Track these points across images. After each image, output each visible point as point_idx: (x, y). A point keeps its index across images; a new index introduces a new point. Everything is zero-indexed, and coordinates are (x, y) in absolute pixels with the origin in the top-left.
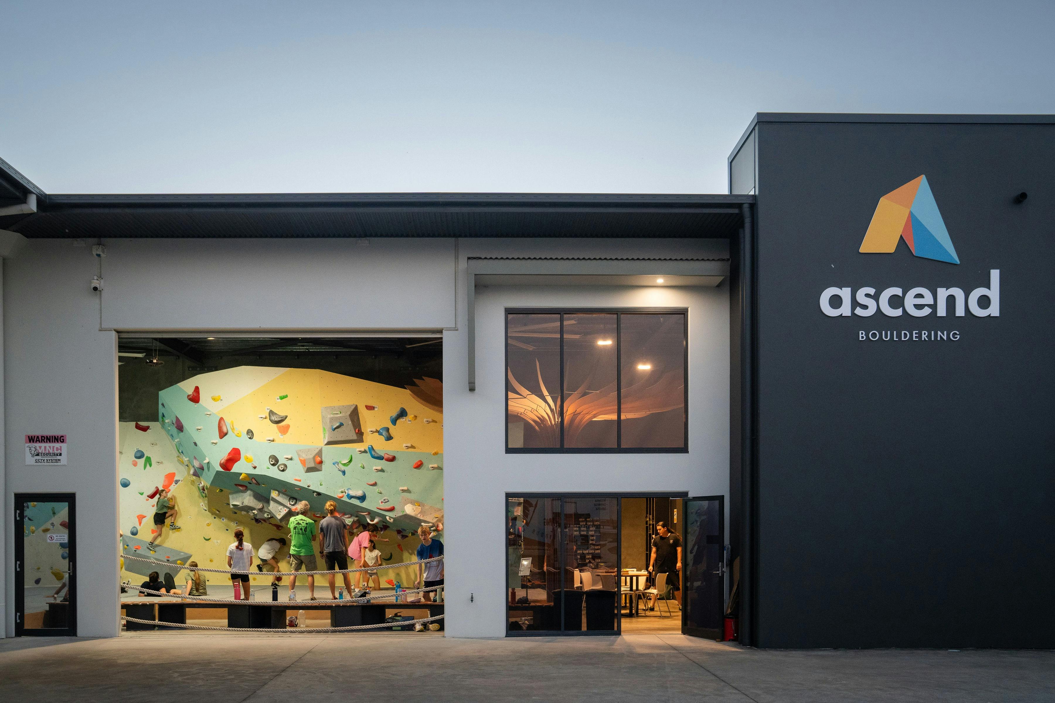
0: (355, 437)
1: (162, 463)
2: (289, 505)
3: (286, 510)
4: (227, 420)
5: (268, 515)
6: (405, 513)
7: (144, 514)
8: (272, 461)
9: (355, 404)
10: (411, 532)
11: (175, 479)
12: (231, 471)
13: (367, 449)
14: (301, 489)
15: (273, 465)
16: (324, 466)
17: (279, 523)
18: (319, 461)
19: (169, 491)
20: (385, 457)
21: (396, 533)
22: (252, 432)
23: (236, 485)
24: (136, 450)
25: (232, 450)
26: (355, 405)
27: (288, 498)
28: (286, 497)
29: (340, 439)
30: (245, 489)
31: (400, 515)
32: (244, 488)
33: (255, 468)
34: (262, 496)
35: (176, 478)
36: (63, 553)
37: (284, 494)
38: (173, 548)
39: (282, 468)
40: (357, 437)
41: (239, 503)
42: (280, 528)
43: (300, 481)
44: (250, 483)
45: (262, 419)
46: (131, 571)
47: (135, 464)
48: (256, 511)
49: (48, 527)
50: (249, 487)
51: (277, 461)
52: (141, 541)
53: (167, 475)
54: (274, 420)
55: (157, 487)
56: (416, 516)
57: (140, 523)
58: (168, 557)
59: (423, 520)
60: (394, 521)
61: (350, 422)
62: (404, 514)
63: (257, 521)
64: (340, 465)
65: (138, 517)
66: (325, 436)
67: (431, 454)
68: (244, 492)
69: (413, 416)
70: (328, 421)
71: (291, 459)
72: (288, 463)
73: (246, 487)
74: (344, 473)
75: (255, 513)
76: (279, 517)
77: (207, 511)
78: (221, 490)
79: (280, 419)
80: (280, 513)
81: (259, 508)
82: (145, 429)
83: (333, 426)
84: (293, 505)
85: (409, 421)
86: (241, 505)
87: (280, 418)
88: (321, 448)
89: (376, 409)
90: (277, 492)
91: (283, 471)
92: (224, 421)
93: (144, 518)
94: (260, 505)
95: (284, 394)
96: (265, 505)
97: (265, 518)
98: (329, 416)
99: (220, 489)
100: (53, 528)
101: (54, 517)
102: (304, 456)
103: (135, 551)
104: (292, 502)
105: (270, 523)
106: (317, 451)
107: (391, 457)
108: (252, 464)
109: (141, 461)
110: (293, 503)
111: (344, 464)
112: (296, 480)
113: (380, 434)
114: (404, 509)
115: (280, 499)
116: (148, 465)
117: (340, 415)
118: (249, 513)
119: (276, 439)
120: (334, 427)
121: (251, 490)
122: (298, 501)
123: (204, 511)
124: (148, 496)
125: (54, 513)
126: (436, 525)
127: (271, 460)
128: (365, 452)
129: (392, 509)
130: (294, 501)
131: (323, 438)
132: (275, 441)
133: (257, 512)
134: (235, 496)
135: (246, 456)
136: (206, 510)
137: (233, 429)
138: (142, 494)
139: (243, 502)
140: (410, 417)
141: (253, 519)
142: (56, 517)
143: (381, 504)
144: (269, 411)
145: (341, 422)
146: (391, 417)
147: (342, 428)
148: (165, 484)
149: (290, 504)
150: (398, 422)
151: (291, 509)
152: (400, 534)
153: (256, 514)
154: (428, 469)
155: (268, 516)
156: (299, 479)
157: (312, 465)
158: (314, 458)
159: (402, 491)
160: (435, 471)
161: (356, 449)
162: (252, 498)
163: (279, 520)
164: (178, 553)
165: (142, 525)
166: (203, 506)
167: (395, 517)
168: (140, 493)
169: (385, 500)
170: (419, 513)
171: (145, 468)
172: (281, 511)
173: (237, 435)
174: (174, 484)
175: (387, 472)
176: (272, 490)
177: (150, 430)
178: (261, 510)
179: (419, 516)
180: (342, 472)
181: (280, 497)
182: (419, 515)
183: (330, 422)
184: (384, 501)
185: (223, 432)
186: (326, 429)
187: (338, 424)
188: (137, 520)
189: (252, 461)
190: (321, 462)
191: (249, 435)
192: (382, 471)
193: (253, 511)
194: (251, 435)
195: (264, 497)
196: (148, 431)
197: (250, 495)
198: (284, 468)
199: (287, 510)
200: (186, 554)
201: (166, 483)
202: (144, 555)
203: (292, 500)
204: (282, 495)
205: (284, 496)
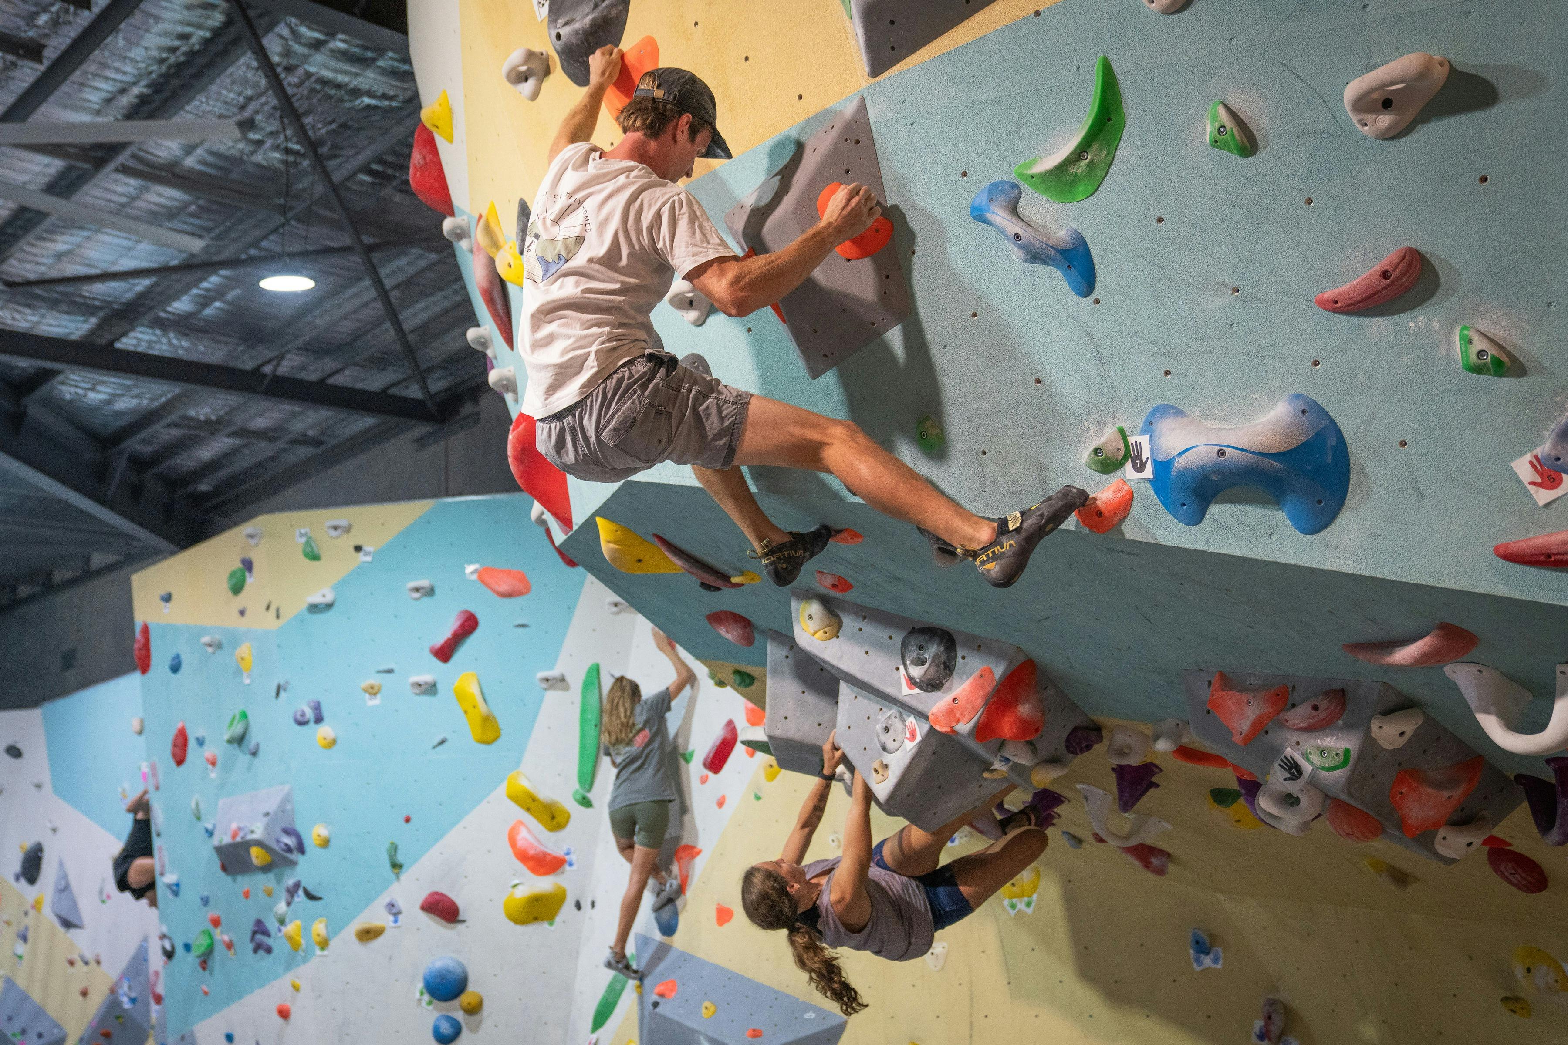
2: (908, 692)
3: (909, 735)
7: (697, 842)
27: (898, 639)
28: (879, 633)
36: (438, 1019)
37: (867, 614)
38: (783, 989)
49: (377, 923)
52: (686, 957)
55: (729, 724)
58: (757, 1034)
64: (1027, 197)
65: (677, 854)
74: (1079, 264)
80: (887, 758)
84: (932, 683)
88: (849, 109)
93: (695, 861)
100: (396, 921)
101: (398, 878)
103: (655, 1005)
104: (920, 662)
110: (928, 671)
111: (1061, 180)
115: (847, 654)
122: (964, 645)
124: (705, 765)
125: (396, 866)
130: (938, 652)
138: (688, 758)
142: (403, 877)
149: (911, 680)
151: (932, 717)
164: (797, 1008)
168: (683, 755)
172: (890, 745)
176: (794, 604)
180: (1056, 262)
181: (851, 638)
199: (921, 730)
202: (680, 1025)
203: (921, 648)
204: (858, 624)
205: (871, 630)
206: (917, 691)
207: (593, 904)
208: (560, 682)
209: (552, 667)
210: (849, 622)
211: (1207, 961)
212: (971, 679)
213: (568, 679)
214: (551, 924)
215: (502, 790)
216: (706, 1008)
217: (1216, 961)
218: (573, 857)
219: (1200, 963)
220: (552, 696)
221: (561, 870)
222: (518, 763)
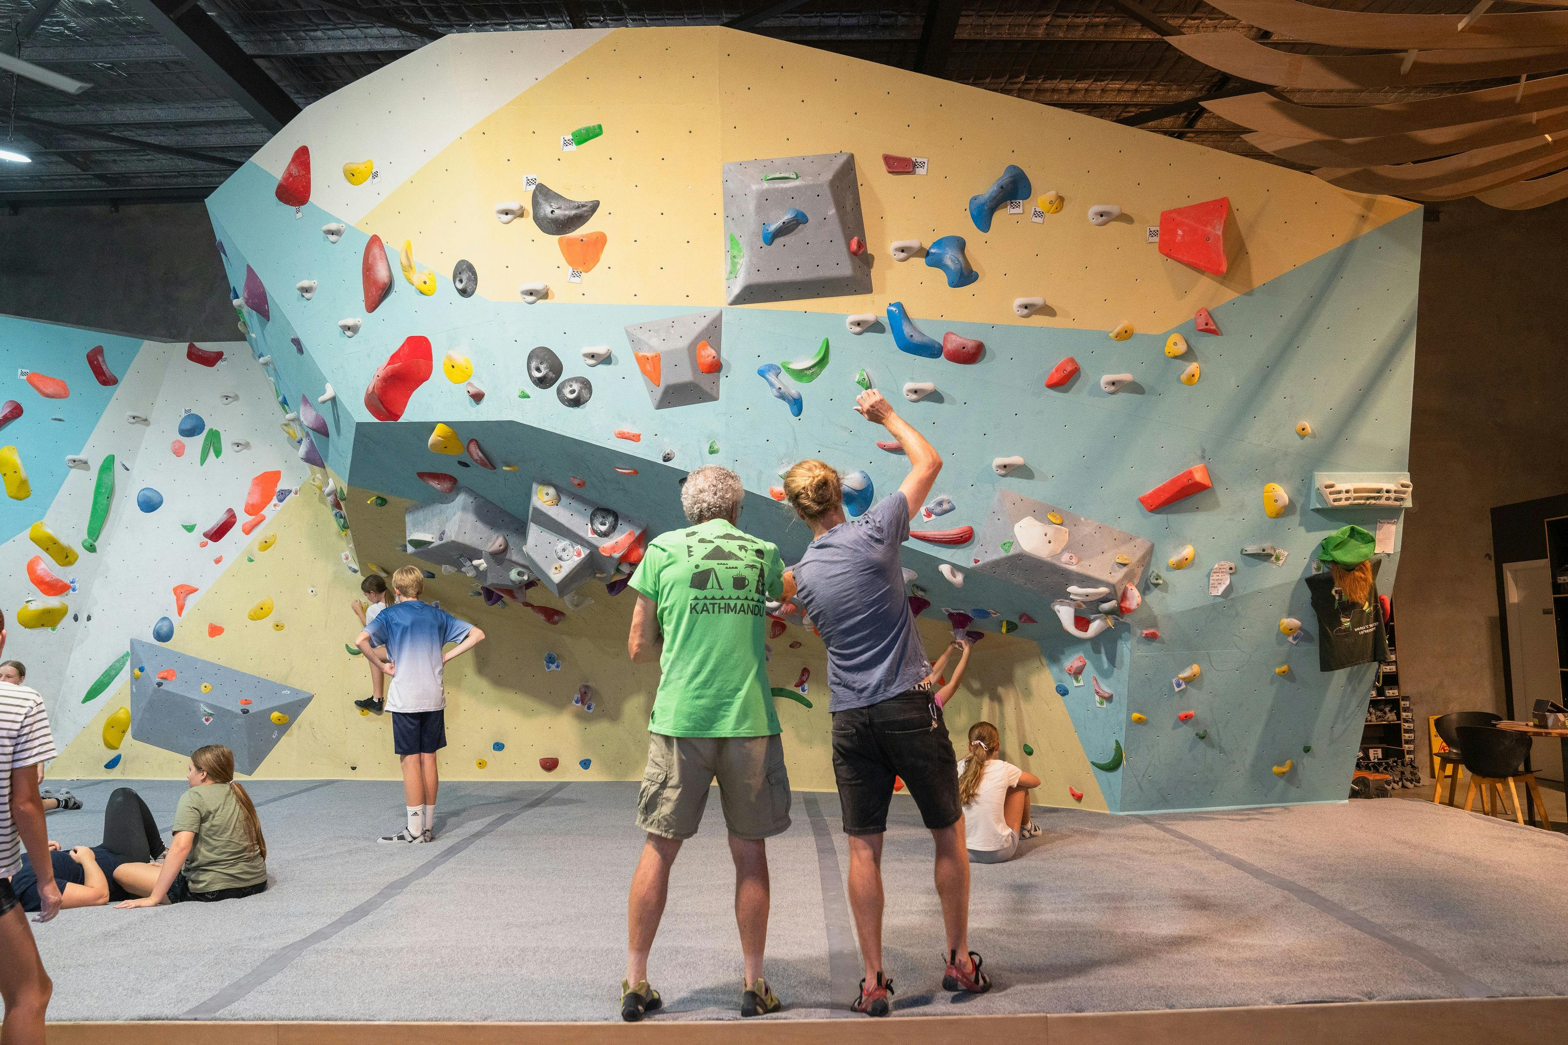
0: (845, 269)
1: (247, 445)
2: (590, 536)
3: (579, 554)
4: (393, 244)
5: (519, 574)
6: (1017, 552)
7: (194, 584)
8: (538, 370)
9: (848, 150)
10: (1008, 622)
11: (278, 489)
12: (400, 421)
13: (885, 320)
14: (636, 472)
15: (543, 383)
16: (725, 384)
17: (555, 603)
18: (710, 359)
19: (262, 521)
20: (950, 346)
21: (950, 624)
22: (471, 269)
23: (421, 475)
24: (184, 415)
25: (403, 346)
26: (846, 153)
27: (590, 511)
28: (581, 507)
29: (790, 275)
30: (451, 490)
31: (995, 557)
32: (447, 485)
33: (478, 397)
34: (502, 512)
35: (281, 486)
37: (575, 497)
38: (263, 676)
39: (573, 392)
40: (854, 269)
41: (431, 536)
42: (556, 618)
43: (636, 438)
44: (465, 465)
45: (509, 217)
46: (147, 740)
47: (179, 451)
48: (482, 561)
50: (461, 482)
51: (557, 368)
52: (180, 656)
53: (257, 478)
54: (550, 215)
55: (230, 511)
56: (1055, 562)
57: (181, 609)
58: (248, 702)
59: (1078, 574)
60: (965, 579)
61: (832, 211)
62: (1012, 552)
63: (491, 595)
64: (784, 375)
65: (175, 590)
66: (734, 265)
67: (1107, 337)
68: (445, 498)
69: (1051, 195)
70: (751, 206)
71: (607, 360)
72: (597, 375)
73: (453, 480)
74: (797, 405)
75: (481, 569)
76: (557, 577)
77: (359, 573)
78: (382, 501)
79: (573, 212)
80: (562, 563)
81: (491, 550)
82: (210, 360)
83: (769, 225)
84: (605, 535)
85: (1037, 214)
86: (437, 543)
87: (571, 209)
88: (716, 313)
89: (920, 171)
90: (552, 491)
91: (576, 402)
92: (382, 247)
93: (191, 595)
94: (496, 542)
95: (591, 123)
96: (513, 540)
97: (510, 584)
98: (754, 187)
99: (378, 498)
102: (654, 344)
103: (160, 684)
104: (603, 524)
105: (527, 604)
106: (703, 323)
107: (970, 345)
108: (469, 384)
109: (196, 444)
110: (603, 528)
111: (800, 374)
112: (623, 436)
113: (935, 262)
114: (1013, 536)
115: (561, 514)
116: (212, 454)
117: (797, 183)
118: (463, 569)
119: (553, 289)
120: (773, 228)
121: (470, 491)
122: (623, 519)
123: (350, 572)
124: (205, 535)
126: (1120, 594)
127: (534, 364)
128: (876, 327)
129: (964, 539)
130: (609, 520)
131: (724, 275)
132: (553, 296)
133: (485, 565)
134: (420, 515)
135: (449, 358)
136: (355, 571)
137: (408, 268)
138: (190, 528)
139: (443, 533)
140: (1041, 199)
141: (480, 594)
143: (926, 519)
144: (533, 187)
145: (797, 208)
146: (975, 198)
147: (803, 232)
148: (251, 502)
149: (594, 532)
150: (999, 217)
151: (597, 548)
152: (963, 627)
153: (485, 572)
154: (1095, 391)
155: (520, 578)
156: (634, 431)
157: (685, 375)
158: (693, 348)
159: (1003, 472)
160: (1122, 396)
161: (846, 316)
162: (471, 518)
163: (558, 585)
164: (276, 688)
165: (184, 613)
166: (347, 558)
167: (972, 564)
168: (185, 527)
169: (940, 504)
170: (1063, 550)
171: (203, 459)
172: (565, 557)
173: (424, 288)
174: (275, 501)
175: (953, 402)
176: (534, 485)
177: (225, 363)
178: (499, 557)
179: (1068, 562)
180: (789, 402)
181: (564, 507)
182: (1065, 557)
183: (760, 208)
184: (938, 510)
185: (375, 282)
186: (741, 241)
187: (786, 217)
188: (174, 598)
189: (469, 376)
190: (715, 367)
191: (461, 281)
192: (935, 396)
193: (475, 562)
194: (469, 279)
195: (510, 515)
196: (220, 364)
197: (464, 509)
198: (580, 392)
199: (585, 552)
200: (296, 692)
201: (256, 499)
202: (183, 697)
203: (603, 517)
204: (569, 501)
205: (575, 504)
206: (596, 536)
207: (89, 618)
208: (84, 464)
209: (78, 453)
210: (564, 499)
211: (553, 667)
212: (625, 534)
213: (89, 463)
214: (53, 630)
215: (27, 532)
216: (206, 687)
217: (557, 667)
218: (77, 585)
219: (549, 667)
220: (75, 473)
221: (66, 593)
222: (42, 515)
